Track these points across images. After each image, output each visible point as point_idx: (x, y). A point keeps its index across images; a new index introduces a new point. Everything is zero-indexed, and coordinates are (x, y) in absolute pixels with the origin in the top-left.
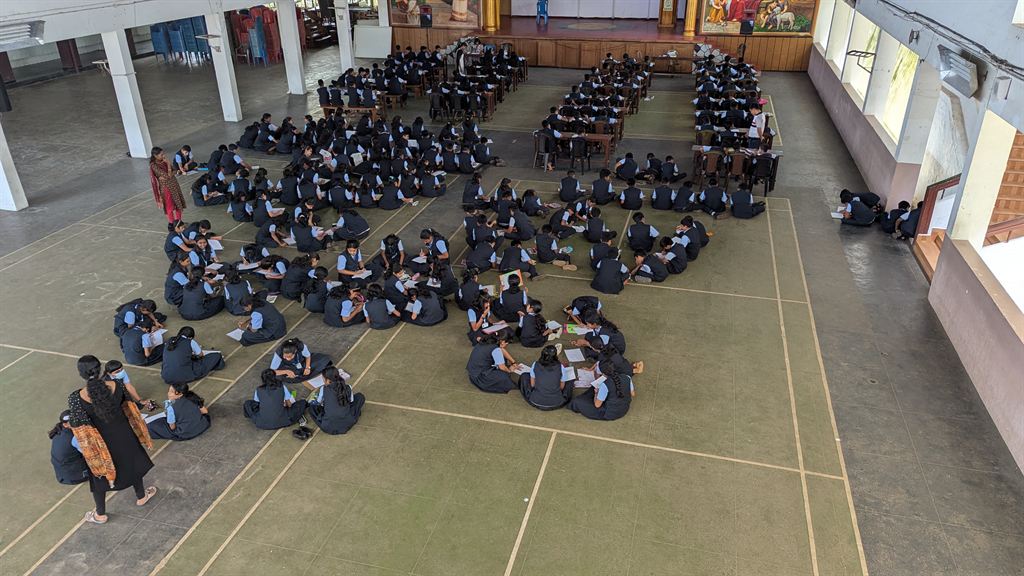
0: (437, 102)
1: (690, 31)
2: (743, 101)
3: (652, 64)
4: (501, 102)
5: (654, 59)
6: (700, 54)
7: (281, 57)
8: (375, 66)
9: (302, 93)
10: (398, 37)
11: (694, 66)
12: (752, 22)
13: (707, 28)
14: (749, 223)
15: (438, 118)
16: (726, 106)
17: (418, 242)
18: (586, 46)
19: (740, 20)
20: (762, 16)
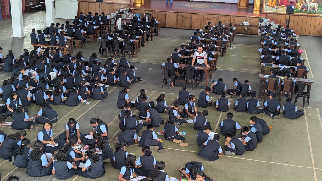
0: (104, 44)
1: (257, 11)
2: (289, 51)
3: (234, 28)
4: (143, 46)
5: (235, 26)
6: (263, 24)
7: (10, 16)
8: (67, 22)
9: (21, 37)
10: (81, 7)
11: (259, 30)
12: (293, 7)
13: (266, 9)
14: (295, 122)
15: (104, 54)
16: (279, 53)
17: (88, 125)
18: (195, 17)
19: (286, 5)
20: (299, 4)
